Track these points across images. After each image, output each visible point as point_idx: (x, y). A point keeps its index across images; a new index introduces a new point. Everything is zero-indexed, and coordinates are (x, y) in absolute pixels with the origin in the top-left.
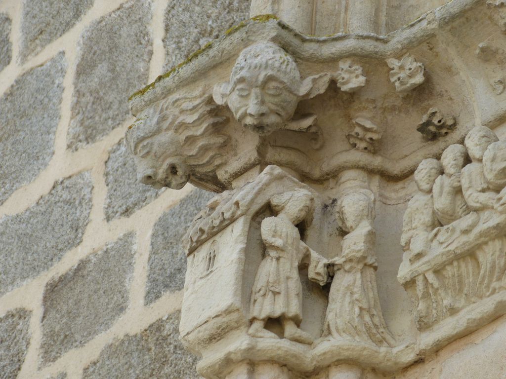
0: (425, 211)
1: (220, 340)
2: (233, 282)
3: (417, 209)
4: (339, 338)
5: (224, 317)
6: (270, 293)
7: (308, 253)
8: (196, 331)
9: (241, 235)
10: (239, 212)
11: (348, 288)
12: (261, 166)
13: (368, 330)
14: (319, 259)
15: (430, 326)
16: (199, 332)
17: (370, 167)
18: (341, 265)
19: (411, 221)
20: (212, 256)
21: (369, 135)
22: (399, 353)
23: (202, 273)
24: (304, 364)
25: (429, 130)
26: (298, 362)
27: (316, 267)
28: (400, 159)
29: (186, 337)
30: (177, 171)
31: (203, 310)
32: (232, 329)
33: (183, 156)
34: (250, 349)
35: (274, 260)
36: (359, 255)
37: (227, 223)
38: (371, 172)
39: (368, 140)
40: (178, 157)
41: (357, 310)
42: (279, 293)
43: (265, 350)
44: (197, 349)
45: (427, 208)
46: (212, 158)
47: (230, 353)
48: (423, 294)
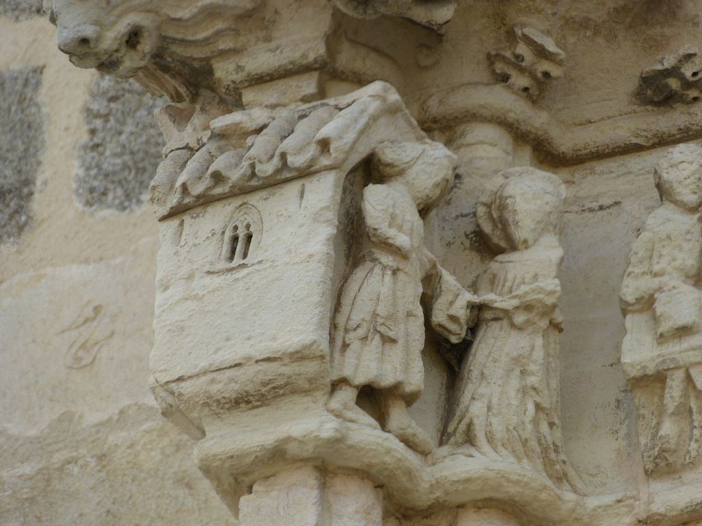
0: (686, 246)
1: (261, 406)
2: (316, 298)
3: (669, 237)
4: (493, 454)
5: (285, 365)
6: (377, 337)
7: (434, 272)
8: (203, 379)
9: (328, 207)
10: (325, 161)
11: (516, 360)
12: (320, 74)
13: (545, 450)
14: (459, 289)
15: (675, 472)
16: (213, 381)
17: (523, 128)
18: (506, 311)
19: (651, 257)
20: (242, 233)
21: (545, 66)
22: (599, 510)
23: (212, 264)
24: (417, 491)
25: (667, 86)
26: (409, 486)
27: (451, 303)
28: (575, 125)
29: (173, 385)
30: (138, 42)
31: (228, 339)
32: (293, 392)
33: (159, 16)
34: (337, 441)
35: (389, 272)
36: (550, 301)
37: (288, 175)
38: (520, 136)
39: (540, 75)
40: (151, 16)
41: (531, 407)
42: (394, 341)
43: (362, 449)
44: (195, 415)
45: (689, 240)
46: (218, 34)
47: (289, 439)
48: (677, 407)
